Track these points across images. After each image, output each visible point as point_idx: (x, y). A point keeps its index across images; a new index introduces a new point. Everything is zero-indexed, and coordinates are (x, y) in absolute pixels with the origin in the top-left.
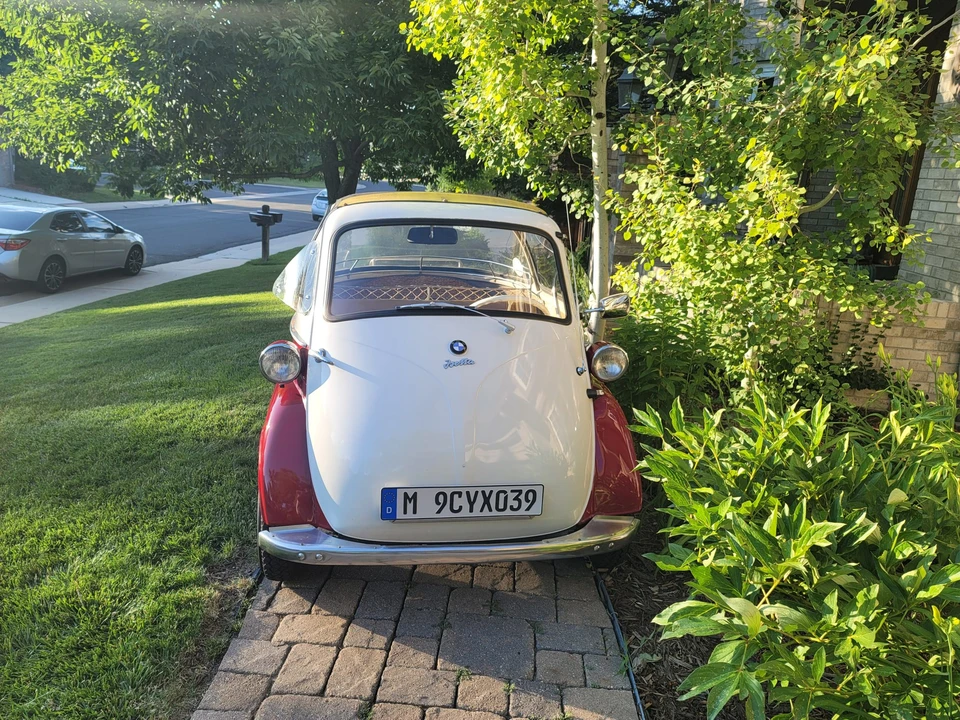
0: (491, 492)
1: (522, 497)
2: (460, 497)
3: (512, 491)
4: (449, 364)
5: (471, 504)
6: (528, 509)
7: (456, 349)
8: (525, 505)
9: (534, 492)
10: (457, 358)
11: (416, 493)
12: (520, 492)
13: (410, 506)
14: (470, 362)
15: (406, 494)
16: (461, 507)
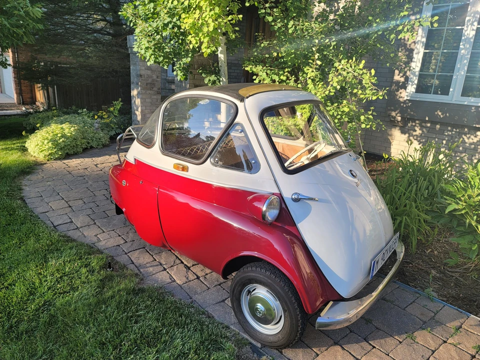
4: (357, 184)
14: (360, 181)
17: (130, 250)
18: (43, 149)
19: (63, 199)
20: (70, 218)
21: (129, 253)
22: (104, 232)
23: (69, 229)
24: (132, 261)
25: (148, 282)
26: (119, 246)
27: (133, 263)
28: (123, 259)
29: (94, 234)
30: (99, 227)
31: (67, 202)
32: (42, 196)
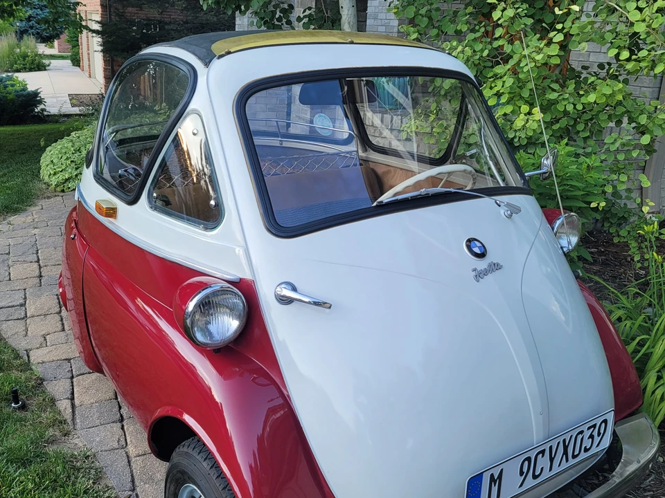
0: (571, 436)
1: (595, 433)
2: (543, 456)
3: (589, 428)
4: (480, 275)
5: (552, 460)
6: (597, 446)
7: (477, 250)
8: (597, 439)
9: (605, 421)
10: (482, 264)
11: (502, 470)
12: (594, 426)
13: (495, 489)
14: (495, 267)
15: (492, 476)
16: (542, 469)
17: (82, 372)
18: (58, 170)
19: (38, 261)
20: (25, 298)
21: (78, 375)
22: (63, 330)
23: (10, 318)
24: (73, 393)
25: (76, 441)
26: (69, 360)
27: (72, 399)
28: (57, 388)
29: (43, 333)
30: (62, 320)
31: (40, 268)
32: (9, 254)
